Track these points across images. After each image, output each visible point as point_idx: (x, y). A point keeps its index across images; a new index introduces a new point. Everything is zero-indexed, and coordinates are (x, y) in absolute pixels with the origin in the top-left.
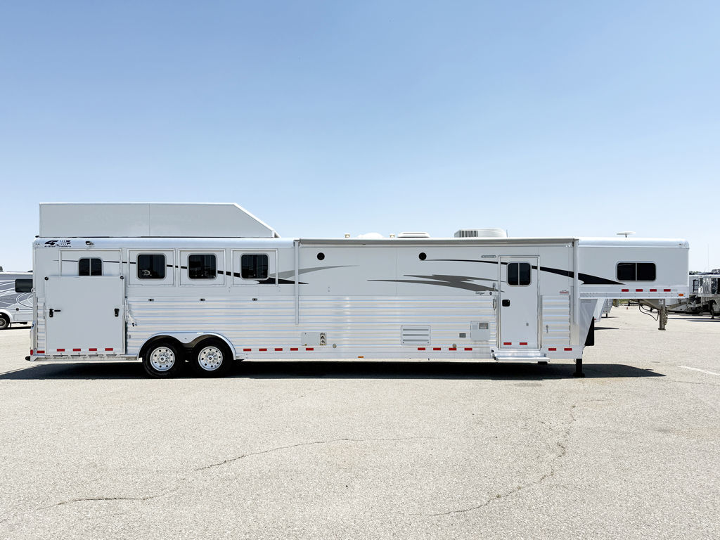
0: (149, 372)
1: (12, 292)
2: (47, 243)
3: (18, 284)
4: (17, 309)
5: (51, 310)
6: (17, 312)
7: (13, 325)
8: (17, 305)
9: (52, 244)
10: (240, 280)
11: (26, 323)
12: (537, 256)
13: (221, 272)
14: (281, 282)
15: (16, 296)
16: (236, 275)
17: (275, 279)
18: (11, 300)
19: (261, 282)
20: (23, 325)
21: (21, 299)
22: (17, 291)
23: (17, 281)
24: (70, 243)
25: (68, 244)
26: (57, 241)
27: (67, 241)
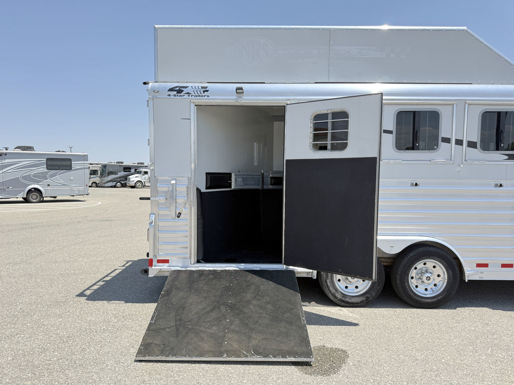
0: (331, 297)
1: (43, 169)
2: (171, 90)
3: (49, 162)
4: (49, 185)
6: (49, 188)
7: (45, 199)
8: (48, 181)
9: (180, 91)
10: (476, 153)
11: (55, 197)
13: (447, 140)
15: (47, 173)
16: (472, 145)
18: (43, 176)
19: (510, 158)
20: (52, 199)
21: (51, 176)
22: (48, 169)
23: (48, 159)
24: (207, 91)
25: (204, 92)
26: (186, 87)
27: (202, 88)
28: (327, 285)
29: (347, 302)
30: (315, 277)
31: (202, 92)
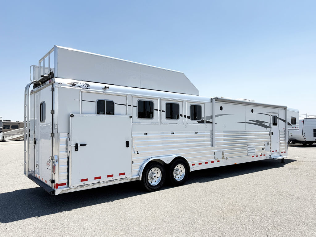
0: (147, 188)
5: (77, 144)
12: (278, 113)
13: (181, 115)
14: (207, 122)
16: (188, 117)
17: (204, 120)
19: (199, 122)
24: (89, 86)
25: (87, 86)
26: (77, 83)
27: (86, 84)
28: (146, 183)
29: (153, 189)
30: (141, 179)
31: (86, 87)
